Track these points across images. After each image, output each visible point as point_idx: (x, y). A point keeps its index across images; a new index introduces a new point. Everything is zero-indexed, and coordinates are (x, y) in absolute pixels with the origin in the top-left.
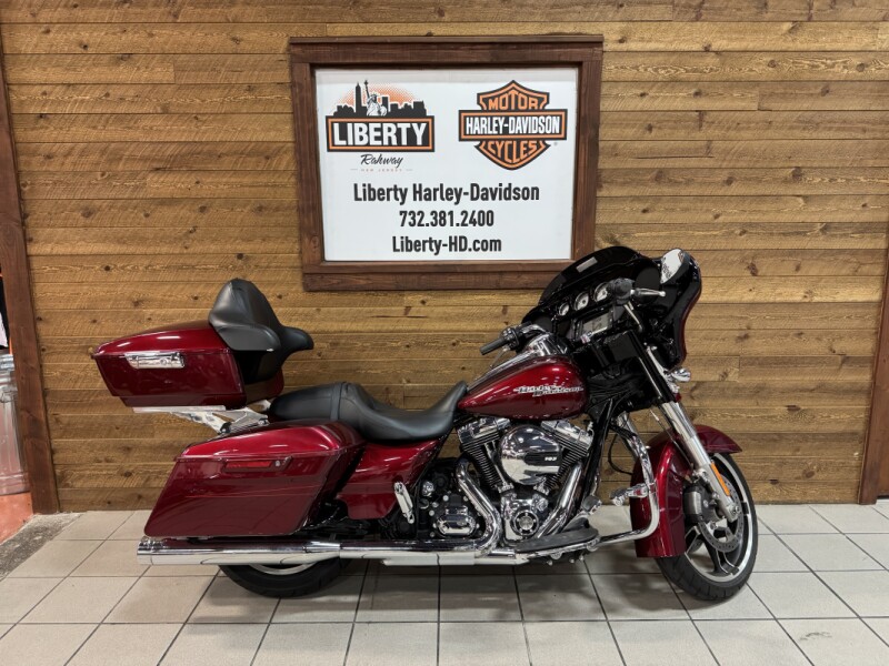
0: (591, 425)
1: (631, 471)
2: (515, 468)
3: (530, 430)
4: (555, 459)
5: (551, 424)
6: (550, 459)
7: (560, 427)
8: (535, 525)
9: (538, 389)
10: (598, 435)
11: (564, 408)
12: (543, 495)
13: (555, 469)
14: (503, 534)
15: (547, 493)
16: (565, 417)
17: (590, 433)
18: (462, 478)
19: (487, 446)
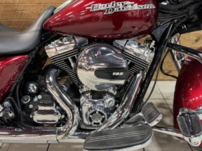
0: (153, 43)
1: (177, 76)
2: (88, 78)
3: (104, 48)
4: (122, 74)
5: (122, 43)
6: (117, 74)
7: (129, 45)
8: (103, 119)
9: (110, 6)
10: (158, 51)
11: (134, 27)
12: (112, 95)
13: (122, 82)
14: (81, 121)
15: (115, 94)
16: (134, 36)
17: (152, 49)
18: (50, 83)
19: (70, 60)
